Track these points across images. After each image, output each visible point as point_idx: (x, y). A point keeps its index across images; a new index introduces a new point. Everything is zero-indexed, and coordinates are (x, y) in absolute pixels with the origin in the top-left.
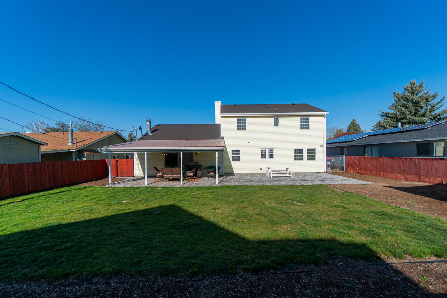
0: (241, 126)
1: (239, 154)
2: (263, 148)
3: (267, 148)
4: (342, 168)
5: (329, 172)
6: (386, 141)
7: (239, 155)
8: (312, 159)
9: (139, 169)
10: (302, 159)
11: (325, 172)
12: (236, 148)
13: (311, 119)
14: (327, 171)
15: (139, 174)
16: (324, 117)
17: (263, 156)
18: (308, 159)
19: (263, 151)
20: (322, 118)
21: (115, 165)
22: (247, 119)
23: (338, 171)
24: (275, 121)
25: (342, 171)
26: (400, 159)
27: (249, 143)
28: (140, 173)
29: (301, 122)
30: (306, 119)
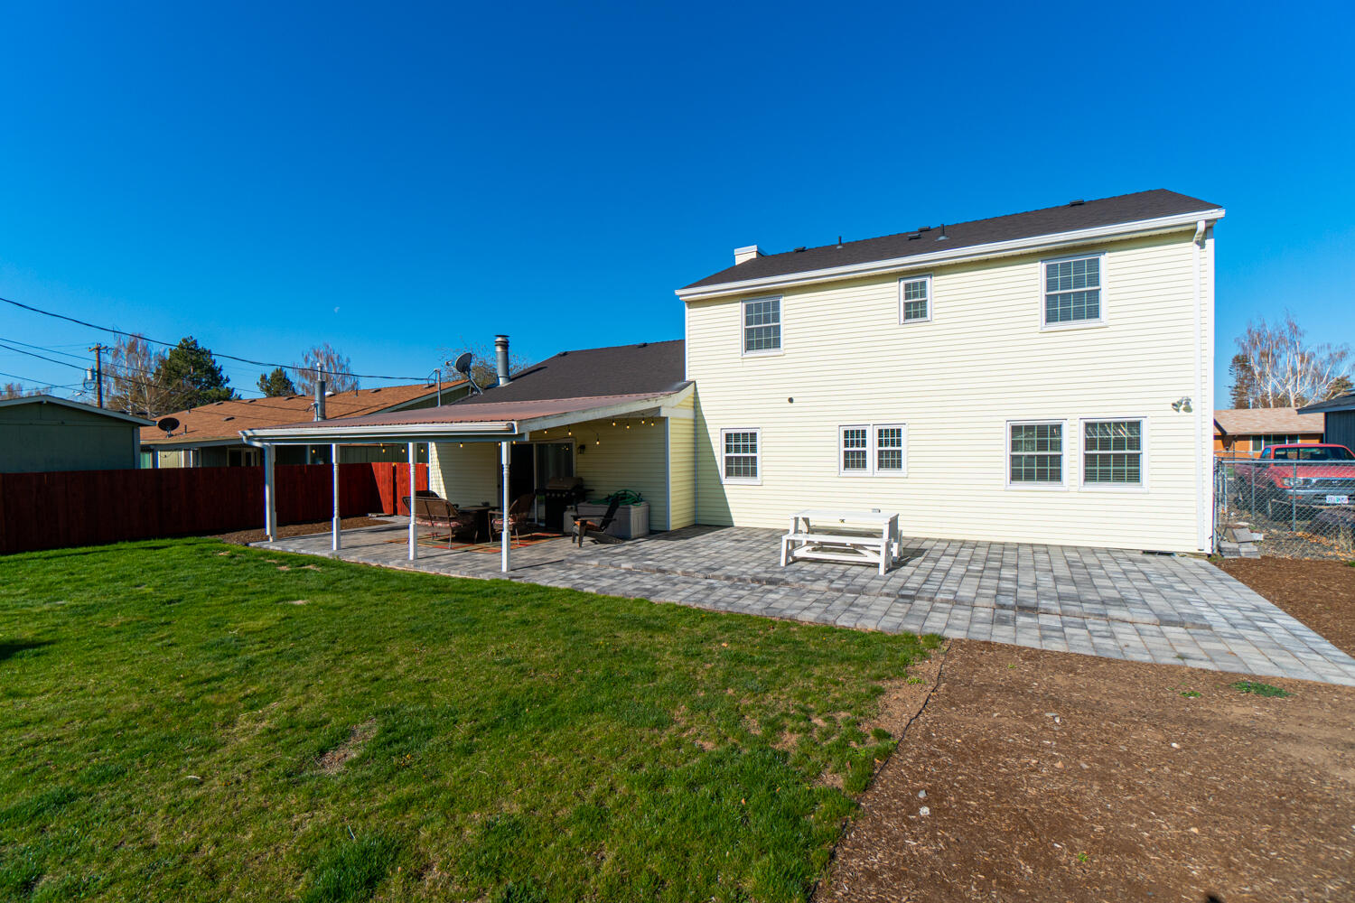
0: (762, 335)
1: (754, 449)
2: (854, 422)
3: (871, 419)
7: (753, 455)
8: (1119, 477)
10: (1054, 476)
11: (1210, 551)
12: (741, 424)
13: (1109, 262)
14: (1223, 545)
16: (1201, 243)
17: (854, 460)
18: (1090, 476)
19: (854, 437)
22: (785, 302)
24: (907, 296)
27: (791, 400)
29: (1051, 285)
30: (1081, 263)
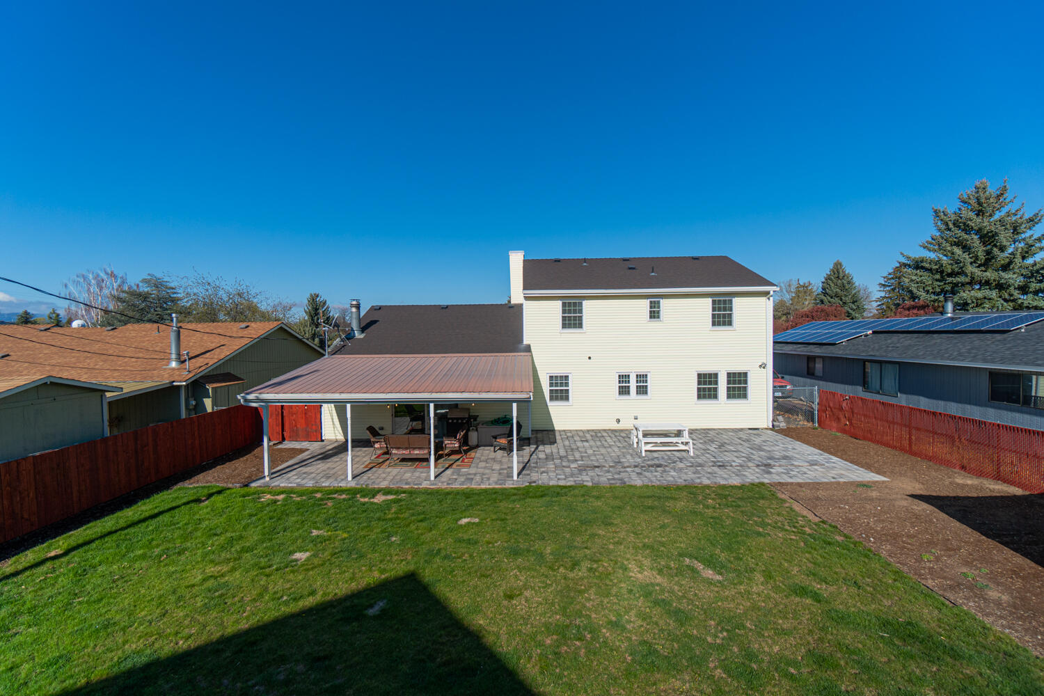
0: (572, 319)
1: (567, 384)
2: (624, 371)
3: (633, 371)
4: (810, 416)
5: (779, 426)
6: (917, 357)
7: (566, 388)
8: (739, 397)
9: (334, 424)
10: (715, 397)
11: (771, 427)
12: (559, 371)
13: (737, 302)
14: (775, 423)
15: (334, 435)
16: (769, 299)
17: (624, 391)
18: (729, 397)
19: (624, 378)
20: (763, 299)
21: (277, 415)
22: (585, 303)
23: (802, 422)
24: (651, 307)
25: (810, 424)
26: (950, 420)
27: (590, 358)
28: (336, 432)
29: (714, 309)
30: (725, 301)
